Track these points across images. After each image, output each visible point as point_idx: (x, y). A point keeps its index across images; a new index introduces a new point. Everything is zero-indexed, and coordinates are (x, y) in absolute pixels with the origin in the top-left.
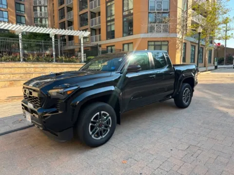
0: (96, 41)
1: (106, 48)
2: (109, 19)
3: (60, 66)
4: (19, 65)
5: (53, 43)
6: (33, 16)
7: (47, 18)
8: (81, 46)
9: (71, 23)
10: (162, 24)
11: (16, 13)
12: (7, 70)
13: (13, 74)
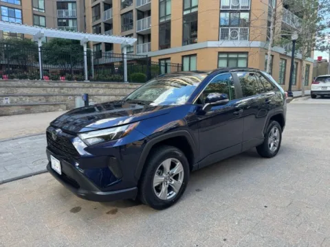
0: (143, 52)
1: (158, 61)
2: (162, 20)
3: (94, 85)
4: (38, 83)
5: (85, 53)
6: (57, 16)
7: (76, 19)
8: (123, 58)
9: (108, 27)
10: (239, 28)
11: (33, 11)
12: (20, 91)
13: (29, 96)
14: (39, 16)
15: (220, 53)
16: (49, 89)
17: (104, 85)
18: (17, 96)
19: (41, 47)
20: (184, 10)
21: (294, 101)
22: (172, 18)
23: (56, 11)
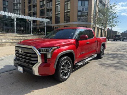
2: (57, 13)
10: (84, 18)
11: (3, 6)
13: (12, 39)
14: (5, 8)
16: (19, 37)
18: (8, 39)
20: (65, 10)
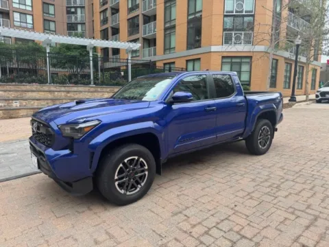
0: (149, 56)
1: (162, 65)
2: (168, 25)
3: (99, 89)
4: (46, 88)
5: (91, 59)
6: (66, 21)
7: (84, 23)
8: (127, 63)
9: (116, 31)
10: (243, 33)
11: (43, 16)
12: (30, 95)
13: (37, 100)
14: (49, 21)
15: (223, 57)
16: (56, 93)
17: (108, 90)
18: (26, 100)
19: (49, 53)
20: (189, 14)
21: (296, 106)
22: (177, 23)
23: (65, 15)
